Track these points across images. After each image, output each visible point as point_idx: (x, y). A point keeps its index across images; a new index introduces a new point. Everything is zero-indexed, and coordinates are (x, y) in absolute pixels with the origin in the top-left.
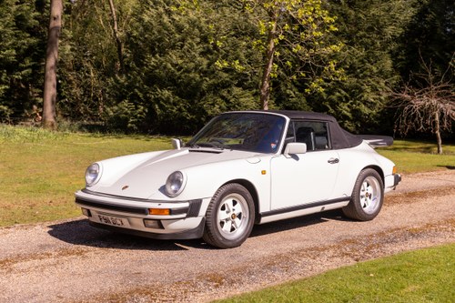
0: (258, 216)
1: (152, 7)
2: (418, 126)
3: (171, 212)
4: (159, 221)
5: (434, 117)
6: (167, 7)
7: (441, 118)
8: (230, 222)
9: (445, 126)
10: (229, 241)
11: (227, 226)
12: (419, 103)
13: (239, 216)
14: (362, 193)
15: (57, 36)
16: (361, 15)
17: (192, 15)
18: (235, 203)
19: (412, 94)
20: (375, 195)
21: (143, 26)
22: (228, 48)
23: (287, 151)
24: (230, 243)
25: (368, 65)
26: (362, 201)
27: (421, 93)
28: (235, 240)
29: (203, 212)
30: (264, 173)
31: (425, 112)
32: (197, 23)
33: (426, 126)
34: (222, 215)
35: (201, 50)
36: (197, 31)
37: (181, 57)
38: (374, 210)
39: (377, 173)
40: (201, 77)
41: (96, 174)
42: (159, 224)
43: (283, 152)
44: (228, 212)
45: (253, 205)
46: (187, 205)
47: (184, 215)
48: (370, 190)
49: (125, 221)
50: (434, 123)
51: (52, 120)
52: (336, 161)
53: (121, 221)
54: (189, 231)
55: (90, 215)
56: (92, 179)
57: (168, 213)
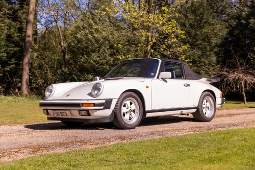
0: (145, 112)
1: (82, 30)
2: (232, 89)
3: (95, 105)
4: (88, 111)
5: (241, 84)
7: (245, 84)
8: (128, 114)
9: (248, 88)
10: (129, 125)
11: (127, 116)
12: (232, 76)
13: (134, 111)
14: (203, 106)
15: (29, 46)
16: (198, 32)
17: (104, 33)
18: (131, 104)
19: (229, 72)
20: (211, 107)
21: (77, 40)
22: (124, 52)
23: (160, 77)
24: (129, 126)
25: (203, 59)
26: (204, 110)
27: (233, 72)
28: (132, 125)
29: (113, 106)
30: (147, 87)
31: (236, 81)
32: (107, 38)
33: (237, 88)
34: (124, 110)
35: (110, 53)
36: (107, 42)
37: (99, 57)
38: (211, 116)
39: (212, 95)
40: (110, 67)
41: (51, 91)
42: (88, 113)
43: (158, 78)
44: (127, 108)
45: (141, 106)
46: (104, 101)
47: (102, 107)
48: (208, 105)
49: (68, 112)
50: (242, 87)
51: (26, 93)
52: (188, 85)
53: (66, 113)
54: (105, 118)
55: (48, 113)
56: (49, 94)
57: (93, 106)
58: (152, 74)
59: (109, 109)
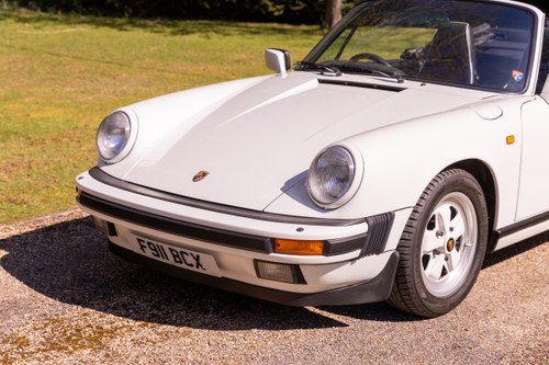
3: (328, 248)
4: (295, 267)
11: (435, 265)
13: (458, 243)
18: (454, 213)
29: (394, 242)
30: (510, 140)
34: (430, 241)
41: (123, 137)
42: (297, 274)
43: (538, 91)
44: (440, 234)
46: (363, 228)
49: (206, 259)
56: (112, 145)
57: (320, 250)
58: (517, 75)
59: (377, 254)
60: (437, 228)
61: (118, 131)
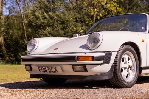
3: (93, 58)
4: (84, 65)
6: (46, 10)
8: (126, 70)
11: (125, 73)
18: (129, 59)
30: (143, 41)
32: (60, 16)
34: (123, 65)
35: (61, 27)
42: (84, 68)
44: (126, 63)
45: (138, 63)
47: (101, 62)
49: (59, 68)
53: (56, 69)
54: (104, 74)
55: (31, 70)
56: (31, 49)
57: (91, 59)
58: (143, 28)
59: (108, 64)
60: (124, 62)
61: (33, 45)
